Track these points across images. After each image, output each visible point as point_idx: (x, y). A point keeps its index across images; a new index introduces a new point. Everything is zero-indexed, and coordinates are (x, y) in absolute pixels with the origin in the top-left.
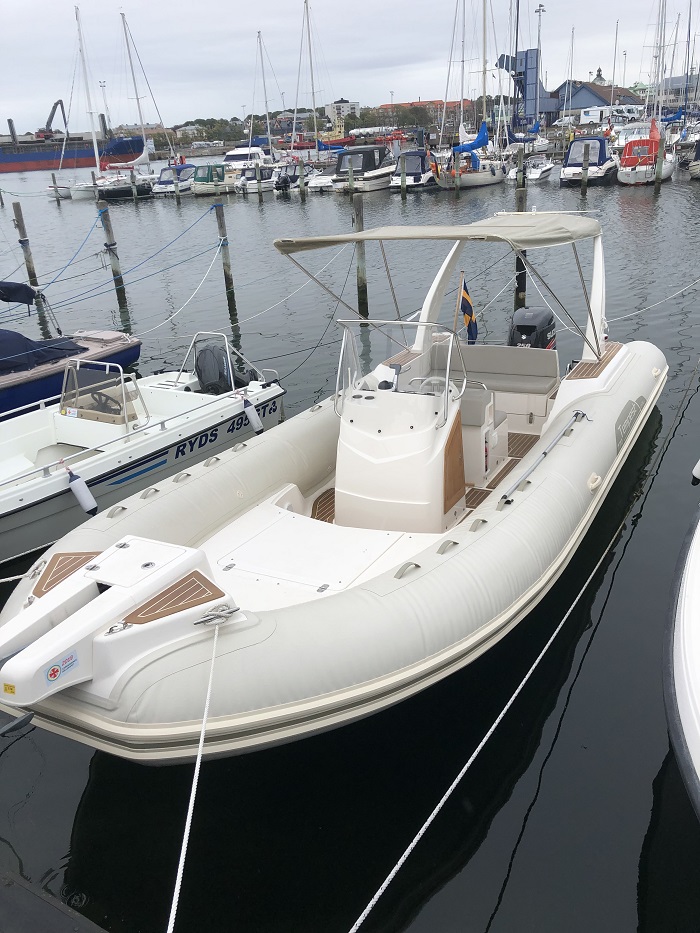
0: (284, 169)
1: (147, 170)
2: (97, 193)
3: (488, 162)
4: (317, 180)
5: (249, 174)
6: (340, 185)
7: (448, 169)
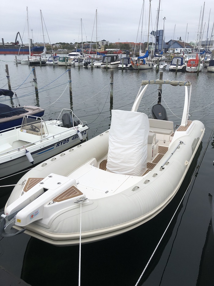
0: (87, 60)
1: (45, 57)
2: (29, 63)
3: (148, 62)
4: (96, 64)
5: (76, 60)
6: (103, 66)
7: (136, 63)
